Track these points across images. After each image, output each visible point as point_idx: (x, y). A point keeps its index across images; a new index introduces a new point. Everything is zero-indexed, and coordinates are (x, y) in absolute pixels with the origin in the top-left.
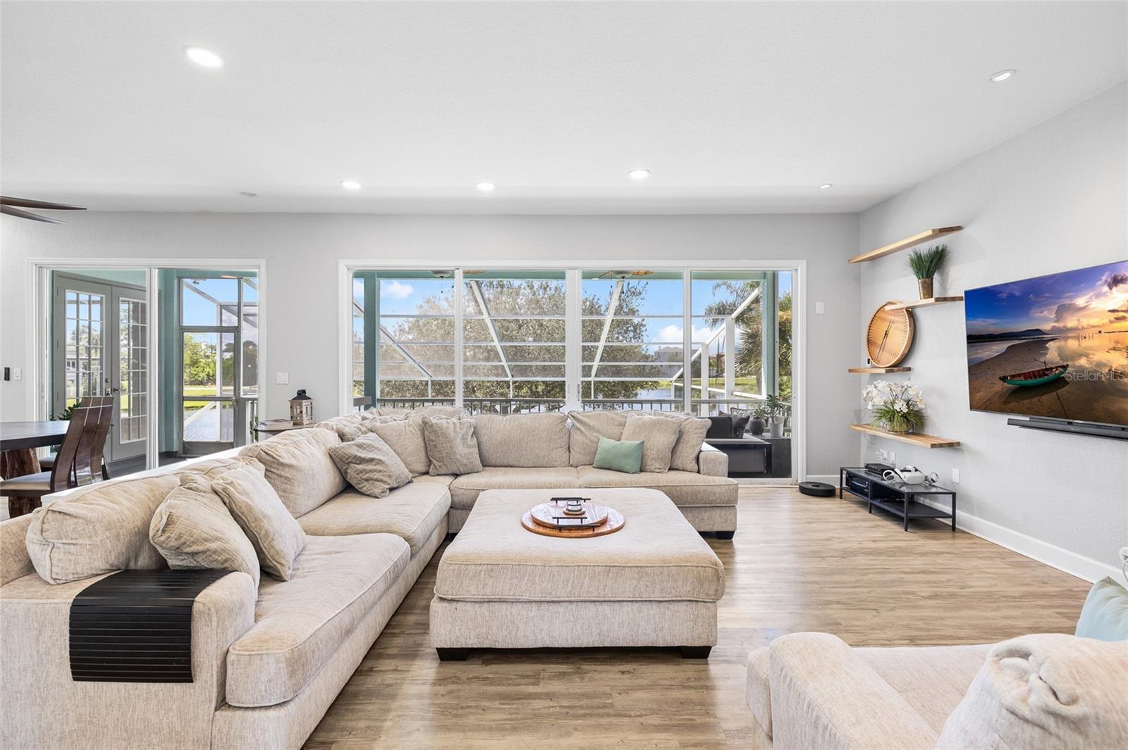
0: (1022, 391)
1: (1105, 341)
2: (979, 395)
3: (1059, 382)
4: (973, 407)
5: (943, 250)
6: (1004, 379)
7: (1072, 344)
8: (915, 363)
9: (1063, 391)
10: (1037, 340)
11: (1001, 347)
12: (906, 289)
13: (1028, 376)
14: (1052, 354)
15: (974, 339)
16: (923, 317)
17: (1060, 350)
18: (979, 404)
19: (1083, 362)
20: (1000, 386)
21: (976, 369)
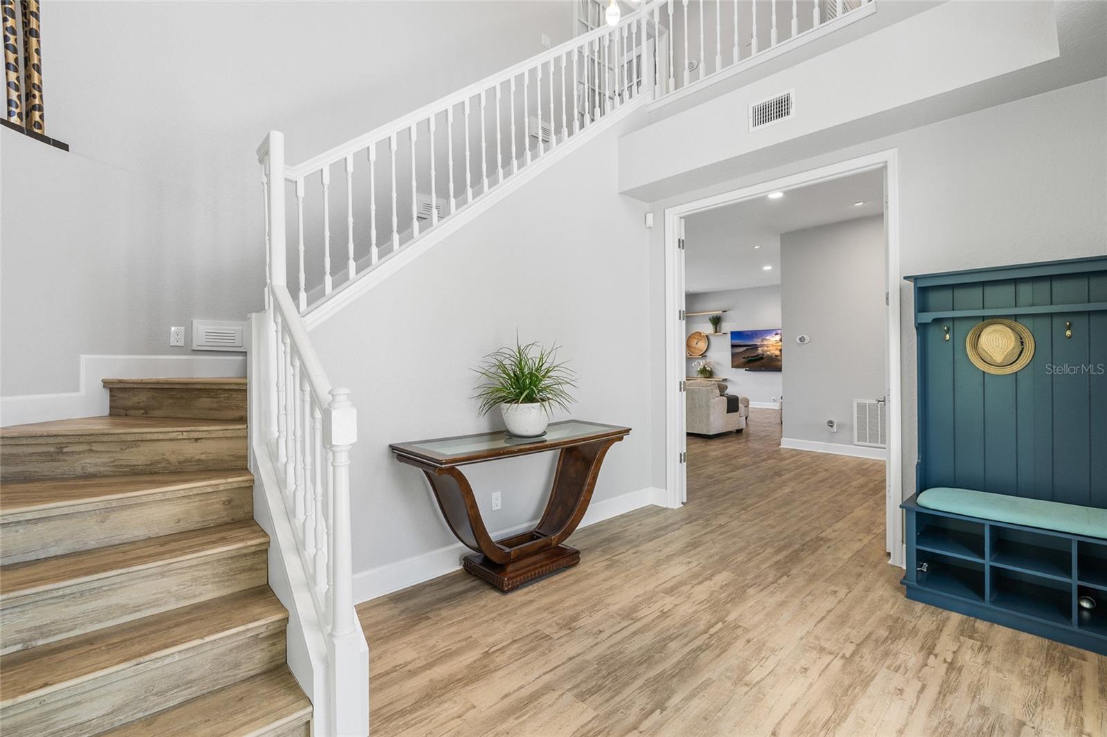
0: (750, 361)
1: (774, 348)
2: (734, 363)
3: (762, 358)
4: (732, 367)
5: (720, 317)
6: (744, 358)
7: (765, 348)
8: (708, 354)
9: (763, 361)
10: (755, 347)
11: (745, 348)
12: (708, 328)
13: (752, 357)
14: (760, 351)
15: (733, 346)
16: (712, 340)
17: (762, 350)
18: (735, 365)
19: (768, 353)
20: (743, 360)
21: (733, 355)
